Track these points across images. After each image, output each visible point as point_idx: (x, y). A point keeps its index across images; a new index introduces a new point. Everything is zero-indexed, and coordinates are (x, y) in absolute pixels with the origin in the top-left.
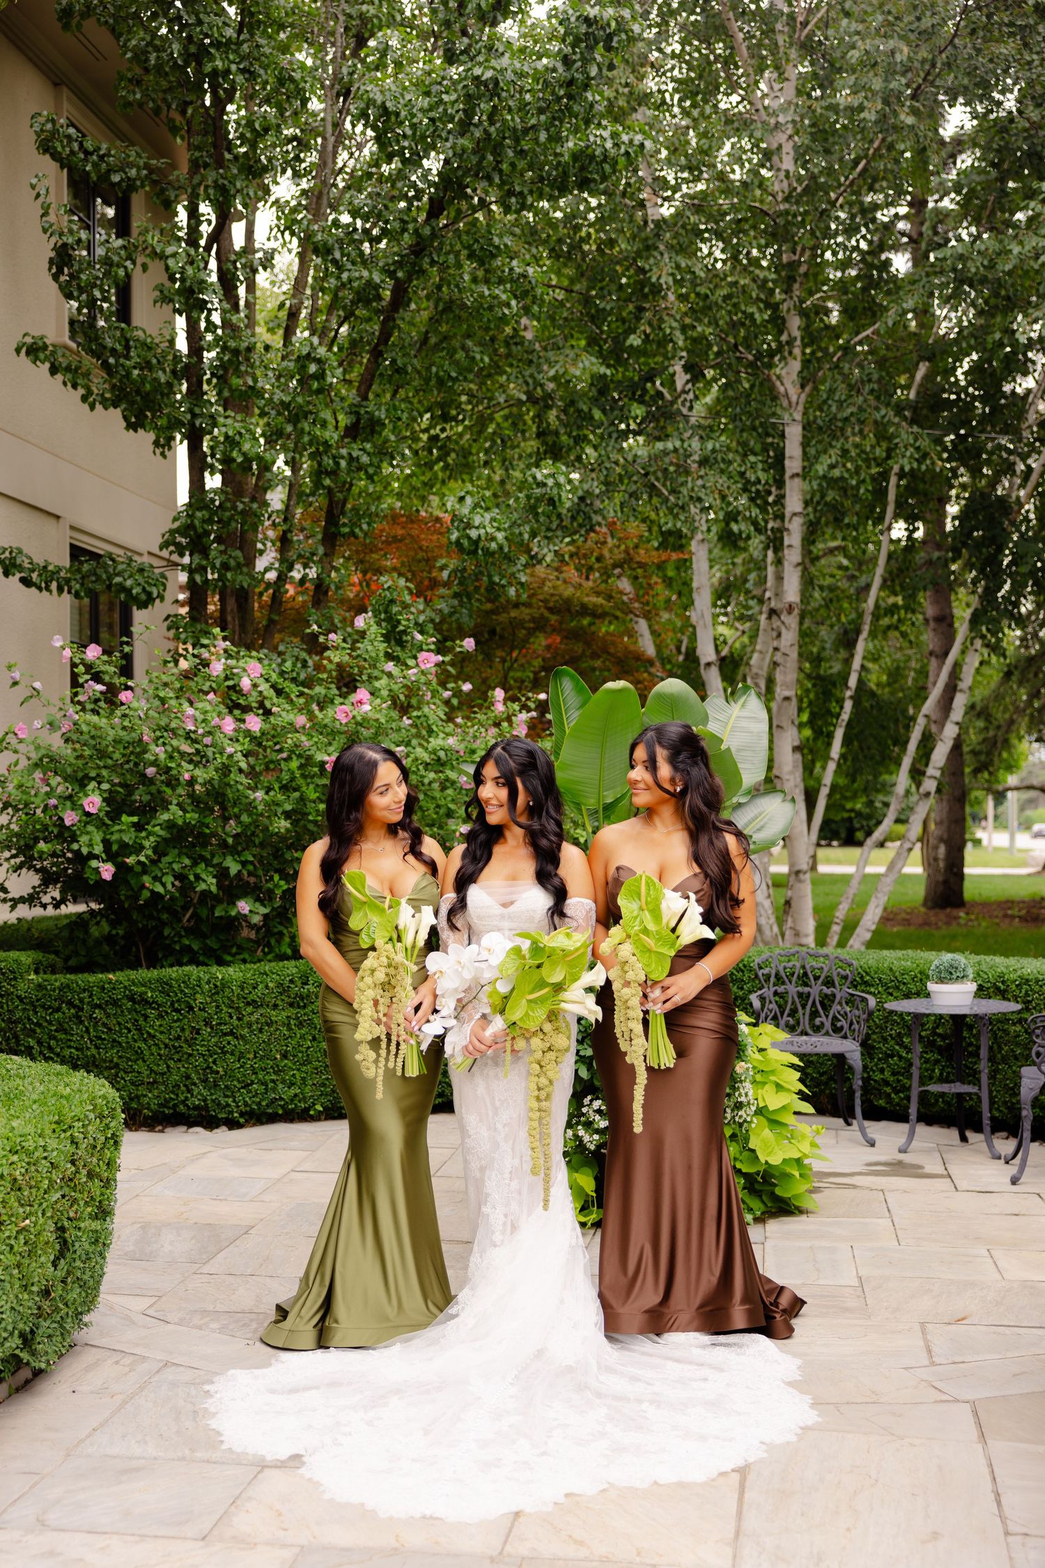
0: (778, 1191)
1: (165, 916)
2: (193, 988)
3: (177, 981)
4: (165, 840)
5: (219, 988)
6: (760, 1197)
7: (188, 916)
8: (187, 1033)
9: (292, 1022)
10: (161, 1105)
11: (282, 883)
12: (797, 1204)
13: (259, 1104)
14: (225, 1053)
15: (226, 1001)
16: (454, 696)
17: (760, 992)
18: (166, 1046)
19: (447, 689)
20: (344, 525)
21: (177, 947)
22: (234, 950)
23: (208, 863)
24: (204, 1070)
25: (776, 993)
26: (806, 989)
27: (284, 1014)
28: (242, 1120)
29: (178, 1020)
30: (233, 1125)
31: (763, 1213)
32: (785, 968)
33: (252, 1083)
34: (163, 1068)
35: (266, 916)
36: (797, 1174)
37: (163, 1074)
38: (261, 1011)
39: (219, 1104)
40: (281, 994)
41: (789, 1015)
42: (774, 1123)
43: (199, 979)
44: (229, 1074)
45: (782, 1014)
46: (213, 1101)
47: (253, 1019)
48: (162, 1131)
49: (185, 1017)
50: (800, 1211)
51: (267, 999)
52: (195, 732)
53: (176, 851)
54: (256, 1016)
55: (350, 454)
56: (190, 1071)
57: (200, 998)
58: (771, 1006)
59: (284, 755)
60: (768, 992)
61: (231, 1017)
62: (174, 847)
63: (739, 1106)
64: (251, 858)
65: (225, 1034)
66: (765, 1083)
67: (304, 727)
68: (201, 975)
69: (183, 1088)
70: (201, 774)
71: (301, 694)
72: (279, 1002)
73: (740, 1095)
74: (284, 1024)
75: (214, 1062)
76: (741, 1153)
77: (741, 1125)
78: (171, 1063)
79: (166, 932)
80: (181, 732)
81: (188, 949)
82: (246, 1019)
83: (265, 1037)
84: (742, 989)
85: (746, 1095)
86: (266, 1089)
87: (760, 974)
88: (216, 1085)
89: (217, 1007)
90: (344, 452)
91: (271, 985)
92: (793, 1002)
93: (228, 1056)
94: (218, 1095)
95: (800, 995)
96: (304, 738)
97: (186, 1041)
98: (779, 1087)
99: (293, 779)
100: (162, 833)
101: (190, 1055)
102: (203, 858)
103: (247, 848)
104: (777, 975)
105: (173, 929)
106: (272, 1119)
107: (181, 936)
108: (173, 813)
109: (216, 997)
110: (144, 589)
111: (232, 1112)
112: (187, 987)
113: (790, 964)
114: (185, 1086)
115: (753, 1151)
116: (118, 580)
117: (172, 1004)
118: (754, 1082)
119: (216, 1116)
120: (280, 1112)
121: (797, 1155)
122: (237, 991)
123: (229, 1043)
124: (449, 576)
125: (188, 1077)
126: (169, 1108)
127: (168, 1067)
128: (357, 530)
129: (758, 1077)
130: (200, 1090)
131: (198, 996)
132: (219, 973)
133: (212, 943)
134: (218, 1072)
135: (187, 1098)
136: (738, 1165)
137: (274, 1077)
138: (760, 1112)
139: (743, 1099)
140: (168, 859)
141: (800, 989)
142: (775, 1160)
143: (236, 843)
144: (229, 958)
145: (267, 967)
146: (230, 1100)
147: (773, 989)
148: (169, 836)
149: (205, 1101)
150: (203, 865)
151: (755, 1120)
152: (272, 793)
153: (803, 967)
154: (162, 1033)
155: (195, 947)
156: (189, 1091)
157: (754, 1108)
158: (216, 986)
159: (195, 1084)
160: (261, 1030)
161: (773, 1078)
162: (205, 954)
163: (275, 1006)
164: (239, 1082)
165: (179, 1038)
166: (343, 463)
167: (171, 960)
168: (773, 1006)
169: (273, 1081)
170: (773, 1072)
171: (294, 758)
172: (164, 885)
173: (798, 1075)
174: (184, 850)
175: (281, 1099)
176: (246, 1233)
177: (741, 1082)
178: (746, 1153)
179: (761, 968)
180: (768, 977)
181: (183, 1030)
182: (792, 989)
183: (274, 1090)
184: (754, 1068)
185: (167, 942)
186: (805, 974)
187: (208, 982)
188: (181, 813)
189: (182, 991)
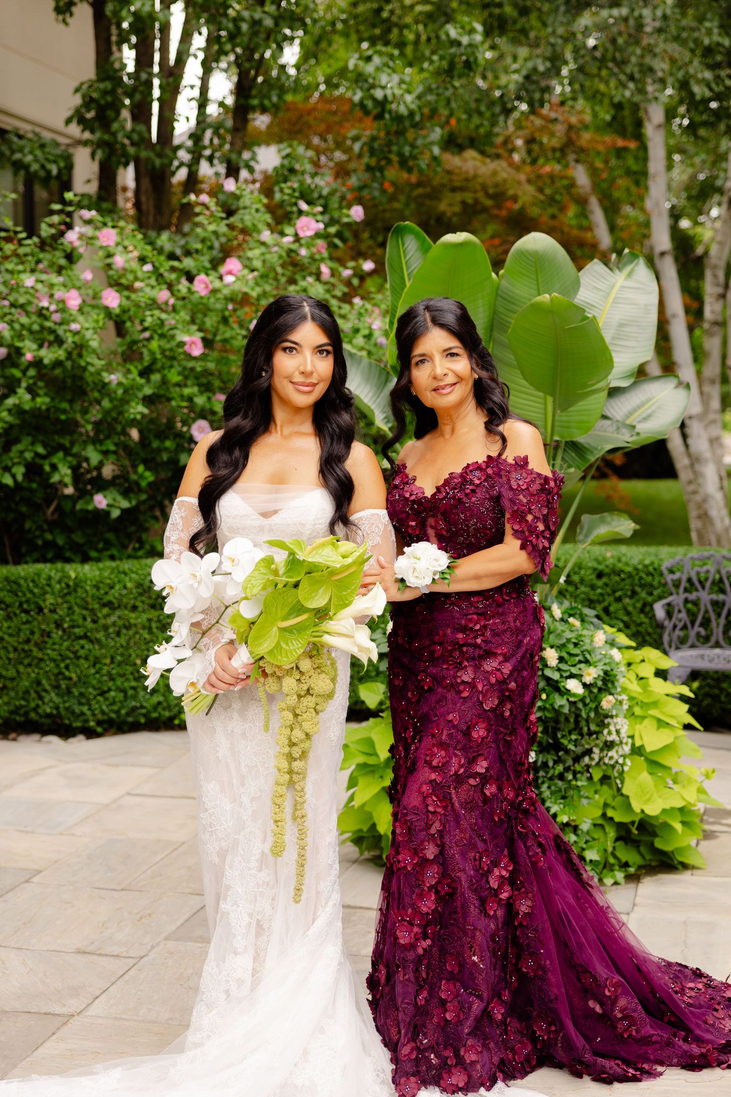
0: (659, 844)
1: (24, 509)
2: (42, 588)
3: (26, 580)
4: (11, 426)
5: (72, 588)
6: (638, 847)
7: (52, 508)
8: (37, 636)
9: (154, 625)
10: (12, 712)
11: (148, 474)
12: (681, 859)
13: (118, 712)
14: (78, 658)
15: (78, 601)
16: (355, 275)
17: (670, 599)
18: (15, 649)
19: (346, 268)
20: (255, 97)
21: (40, 542)
22: (101, 545)
23: (67, 452)
24: (56, 675)
25: (686, 601)
26: (721, 597)
27: (145, 617)
28: (99, 730)
29: (27, 622)
30: (90, 734)
31: (640, 867)
32: (698, 573)
33: (109, 690)
34: (12, 673)
35: (124, 511)
36: (678, 827)
37: (12, 679)
38: (118, 613)
39: (73, 712)
40: (141, 594)
41: (701, 625)
42: (654, 764)
43: (50, 578)
44: (83, 680)
45: (693, 623)
46: (67, 709)
47: (110, 621)
48: (14, 740)
49: (35, 619)
50: (685, 866)
51: (125, 600)
52: (48, 309)
53: (29, 439)
54: (113, 618)
55: (252, 17)
56: (41, 677)
57: (50, 599)
58: (681, 616)
59: (147, 334)
60: (677, 599)
61: (85, 619)
62: (28, 434)
63: (609, 745)
64: (112, 448)
65: (80, 638)
66: (644, 718)
67: (166, 303)
68: (52, 574)
69: (33, 695)
70: (48, 355)
71: (173, 269)
72: (138, 604)
73: (610, 733)
74: (144, 627)
75: (67, 667)
76: (614, 797)
77: (613, 767)
78: (21, 668)
79: (28, 525)
80: (30, 308)
81: (52, 544)
82: (102, 622)
83: (122, 641)
84: (651, 594)
85: (618, 732)
86: (126, 696)
87: (670, 578)
88: (69, 692)
89: (70, 608)
90: (246, 14)
91: (129, 585)
92: (706, 611)
93: (82, 661)
94: (72, 703)
95: (715, 604)
96: (164, 316)
97: (36, 644)
98: (661, 724)
99: (154, 361)
100: (9, 419)
101: (41, 660)
102: (61, 447)
103: (108, 437)
104: (689, 580)
105: (35, 522)
106: (134, 727)
107: (44, 531)
108: (22, 397)
109: (68, 598)
110: (43, 167)
111: (87, 721)
112: (36, 586)
113: (705, 568)
114: (37, 692)
115: (628, 797)
116: (17, 156)
117: (21, 604)
118: (630, 714)
119: (70, 725)
120: (143, 720)
121: (680, 804)
122: (92, 591)
123: (83, 647)
124: (362, 149)
125: (39, 683)
126: (20, 715)
127: (18, 672)
128: (266, 102)
129: (637, 711)
130: (53, 696)
131: (48, 596)
132: (73, 571)
133: (78, 538)
134: (70, 679)
135: (38, 706)
136: (610, 813)
137: (133, 684)
138: (637, 751)
139: (614, 737)
140: (20, 447)
141: (714, 597)
142: (653, 810)
143: (97, 432)
144: (93, 554)
145: (126, 565)
146: (85, 709)
147: (683, 596)
148: (17, 422)
149: (57, 708)
150: (61, 454)
151: (628, 762)
152: (130, 376)
153: (719, 572)
154: (10, 635)
155: (60, 541)
156: (41, 698)
157: (627, 749)
158: (68, 586)
159: (46, 691)
160: (118, 634)
161: (652, 712)
162: (71, 549)
163: (134, 608)
164: (94, 688)
165: (28, 641)
166: (244, 27)
167: (36, 555)
168: (683, 615)
169: (134, 688)
170: (655, 704)
171: (156, 337)
172: (14, 476)
173: (686, 707)
174: (41, 438)
175: (142, 707)
176: (27, 881)
177: (612, 717)
178: (619, 798)
179: (672, 572)
180: (677, 584)
181: (32, 633)
182: (705, 597)
183: (134, 697)
184: (631, 698)
185: (30, 536)
186: (721, 580)
187: (59, 582)
188: (28, 397)
189: (31, 591)
